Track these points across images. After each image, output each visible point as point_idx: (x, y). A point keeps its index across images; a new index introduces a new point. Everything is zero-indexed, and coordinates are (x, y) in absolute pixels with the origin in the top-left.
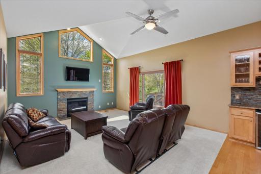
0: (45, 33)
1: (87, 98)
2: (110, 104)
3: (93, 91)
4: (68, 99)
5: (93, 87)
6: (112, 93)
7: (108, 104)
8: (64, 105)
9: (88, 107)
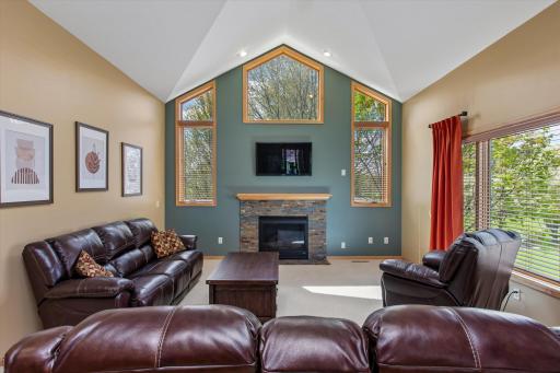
0: (218, 79)
1: (306, 218)
2: (378, 240)
3: (324, 201)
4: (261, 218)
5: (324, 190)
6: (383, 208)
7: (370, 240)
8: (253, 231)
9: (310, 241)
